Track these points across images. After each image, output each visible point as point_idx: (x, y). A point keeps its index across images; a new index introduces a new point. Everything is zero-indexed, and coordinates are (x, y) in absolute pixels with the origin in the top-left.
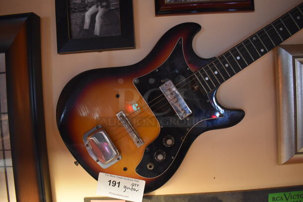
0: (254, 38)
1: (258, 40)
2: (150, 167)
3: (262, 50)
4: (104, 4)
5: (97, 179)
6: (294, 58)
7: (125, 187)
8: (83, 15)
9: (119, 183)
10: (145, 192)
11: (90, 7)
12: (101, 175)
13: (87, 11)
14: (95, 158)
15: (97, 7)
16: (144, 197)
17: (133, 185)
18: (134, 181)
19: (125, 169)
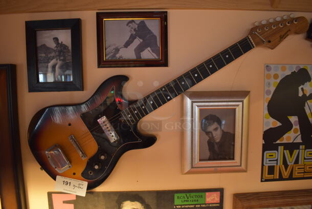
0: (163, 89)
1: (166, 90)
2: (91, 173)
3: (169, 98)
4: (62, 58)
5: (55, 179)
6: (193, 102)
7: (74, 186)
8: (47, 65)
9: (70, 183)
10: (87, 190)
11: (52, 60)
12: (58, 177)
13: (50, 62)
14: (54, 166)
15: (57, 60)
16: (87, 192)
17: (79, 184)
18: (80, 182)
19: (74, 174)
